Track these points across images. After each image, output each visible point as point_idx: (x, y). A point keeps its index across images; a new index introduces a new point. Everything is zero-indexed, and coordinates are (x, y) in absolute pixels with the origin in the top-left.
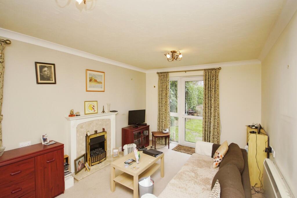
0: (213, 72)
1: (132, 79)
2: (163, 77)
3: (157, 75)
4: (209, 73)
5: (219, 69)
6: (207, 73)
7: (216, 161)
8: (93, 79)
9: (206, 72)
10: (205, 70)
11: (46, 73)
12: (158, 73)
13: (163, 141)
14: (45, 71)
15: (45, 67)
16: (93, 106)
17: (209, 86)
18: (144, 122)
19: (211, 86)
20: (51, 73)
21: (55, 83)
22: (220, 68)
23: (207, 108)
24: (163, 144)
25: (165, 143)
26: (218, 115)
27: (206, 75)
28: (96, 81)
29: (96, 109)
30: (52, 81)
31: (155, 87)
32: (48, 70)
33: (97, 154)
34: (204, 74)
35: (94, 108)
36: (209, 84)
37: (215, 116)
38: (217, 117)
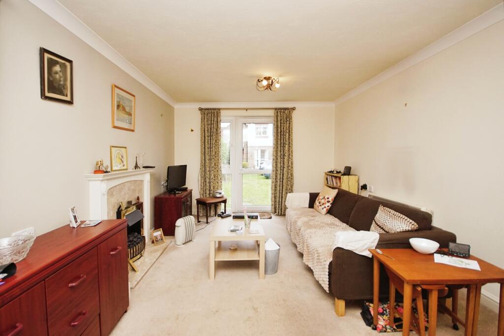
0: (286, 112)
1: (162, 115)
2: (210, 115)
3: (199, 112)
4: (282, 113)
5: (294, 109)
6: (279, 113)
7: (325, 207)
8: (121, 106)
9: (277, 112)
10: (276, 109)
11: (57, 76)
12: (201, 109)
13: (212, 212)
14: (56, 73)
15: (57, 63)
16: (122, 157)
17: (282, 129)
18: (185, 185)
19: (285, 129)
20: (65, 80)
21: (70, 103)
22: (295, 107)
23: (279, 158)
24: (212, 215)
25: (214, 213)
26: (292, 165)
27: (277, 116)
28: (124, 109)
29: (125, 163)
30: (67, 96)
31: (192, 131)
32: (60, 71)
33: (135, 242)
34: (275, 114)
35: (122, 159)
36: (282, 127)
37: (288, 167)
38: (290, 167)
